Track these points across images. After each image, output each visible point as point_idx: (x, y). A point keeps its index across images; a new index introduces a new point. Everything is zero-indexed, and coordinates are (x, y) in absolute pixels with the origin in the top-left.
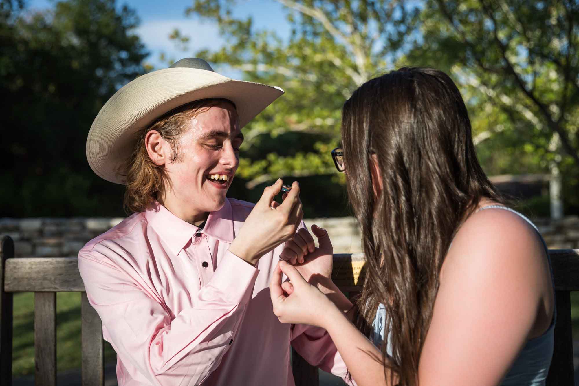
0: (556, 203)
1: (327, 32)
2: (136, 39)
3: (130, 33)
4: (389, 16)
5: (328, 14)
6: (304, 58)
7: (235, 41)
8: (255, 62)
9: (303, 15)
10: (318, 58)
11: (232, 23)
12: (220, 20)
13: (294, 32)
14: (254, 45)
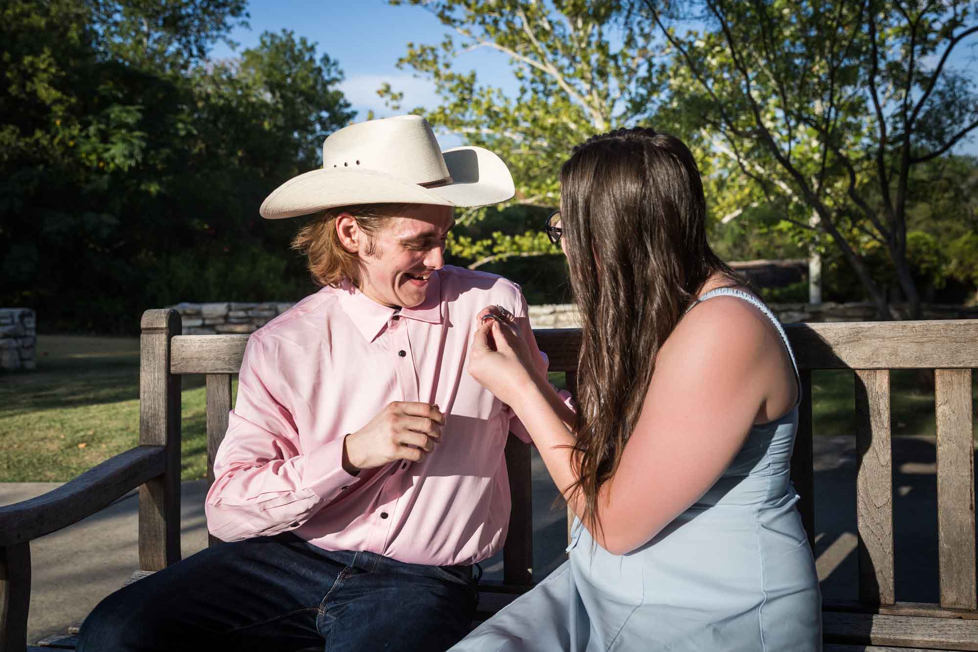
0: (814, 291)
1: (562, 90)
2: (339, 94)
3: (331, 89)
4: (632, 72)
5: (561, 69)
6: (535, 120)
7: (454, 99)
8: (477, 125)
9: (533, 69)
10: (550, 121)
11: (451, 78)
12: (437, 74)
13: (523, 91)
14: (478, 103)
